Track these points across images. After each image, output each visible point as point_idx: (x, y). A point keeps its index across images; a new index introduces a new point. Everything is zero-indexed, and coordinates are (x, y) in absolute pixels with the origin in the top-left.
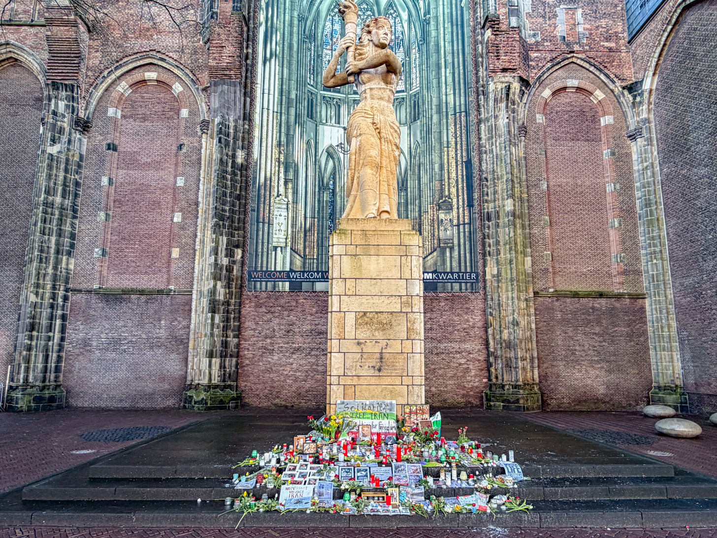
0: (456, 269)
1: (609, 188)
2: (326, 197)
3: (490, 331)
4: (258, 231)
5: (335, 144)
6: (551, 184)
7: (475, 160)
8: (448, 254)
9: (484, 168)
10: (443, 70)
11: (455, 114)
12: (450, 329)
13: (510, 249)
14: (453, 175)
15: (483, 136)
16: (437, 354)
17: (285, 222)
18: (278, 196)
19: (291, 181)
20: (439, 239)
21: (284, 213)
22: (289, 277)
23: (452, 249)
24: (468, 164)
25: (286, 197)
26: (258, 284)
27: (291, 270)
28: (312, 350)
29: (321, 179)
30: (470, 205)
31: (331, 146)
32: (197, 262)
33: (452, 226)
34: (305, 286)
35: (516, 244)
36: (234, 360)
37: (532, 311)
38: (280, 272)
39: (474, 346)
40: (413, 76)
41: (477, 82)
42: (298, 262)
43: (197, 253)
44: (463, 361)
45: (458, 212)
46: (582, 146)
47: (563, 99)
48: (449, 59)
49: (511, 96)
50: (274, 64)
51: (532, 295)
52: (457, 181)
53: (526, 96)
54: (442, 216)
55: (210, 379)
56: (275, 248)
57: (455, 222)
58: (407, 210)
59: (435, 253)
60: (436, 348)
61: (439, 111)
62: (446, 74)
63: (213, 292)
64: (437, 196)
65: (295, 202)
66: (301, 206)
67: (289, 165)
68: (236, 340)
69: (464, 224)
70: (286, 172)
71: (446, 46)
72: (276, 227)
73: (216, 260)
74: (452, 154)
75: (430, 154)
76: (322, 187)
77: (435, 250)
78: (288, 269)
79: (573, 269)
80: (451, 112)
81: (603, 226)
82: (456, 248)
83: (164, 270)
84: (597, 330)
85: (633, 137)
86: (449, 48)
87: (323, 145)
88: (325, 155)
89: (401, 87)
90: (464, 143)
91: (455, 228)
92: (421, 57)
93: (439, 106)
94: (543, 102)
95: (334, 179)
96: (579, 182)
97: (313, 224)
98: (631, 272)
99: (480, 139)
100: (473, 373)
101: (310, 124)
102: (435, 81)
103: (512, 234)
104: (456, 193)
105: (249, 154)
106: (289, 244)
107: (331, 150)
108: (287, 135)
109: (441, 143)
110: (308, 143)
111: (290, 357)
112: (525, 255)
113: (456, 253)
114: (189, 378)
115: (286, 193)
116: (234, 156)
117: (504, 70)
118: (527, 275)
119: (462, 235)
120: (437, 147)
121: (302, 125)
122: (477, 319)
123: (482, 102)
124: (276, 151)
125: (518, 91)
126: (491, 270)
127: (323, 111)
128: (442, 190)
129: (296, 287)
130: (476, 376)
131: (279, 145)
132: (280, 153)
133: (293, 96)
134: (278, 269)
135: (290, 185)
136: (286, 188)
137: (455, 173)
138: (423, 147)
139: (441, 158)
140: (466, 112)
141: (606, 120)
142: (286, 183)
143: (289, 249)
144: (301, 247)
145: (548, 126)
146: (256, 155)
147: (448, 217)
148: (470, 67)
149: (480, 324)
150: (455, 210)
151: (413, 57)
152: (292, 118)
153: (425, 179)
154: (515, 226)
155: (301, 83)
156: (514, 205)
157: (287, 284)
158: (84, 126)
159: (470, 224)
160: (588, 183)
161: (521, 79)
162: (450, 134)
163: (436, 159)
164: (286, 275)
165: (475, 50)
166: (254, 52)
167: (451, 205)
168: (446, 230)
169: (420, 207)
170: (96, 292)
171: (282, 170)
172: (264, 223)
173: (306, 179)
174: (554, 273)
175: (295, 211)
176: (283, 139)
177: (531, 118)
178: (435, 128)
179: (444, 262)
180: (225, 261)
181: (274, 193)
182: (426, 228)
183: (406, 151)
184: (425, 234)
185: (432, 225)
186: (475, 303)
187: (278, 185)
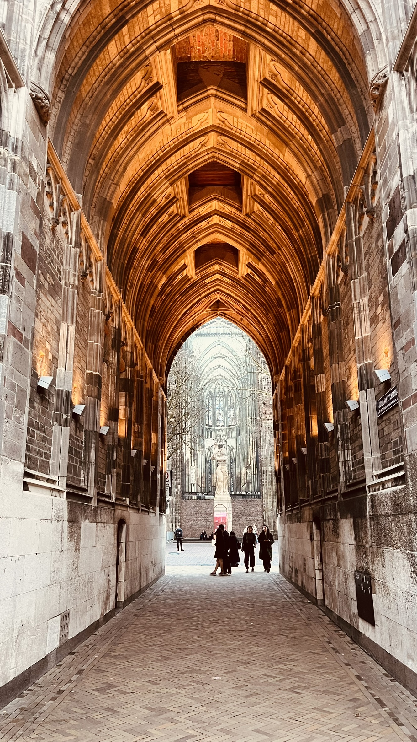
0: (253, 490)
2: (208, 465)
3: (264, 512)
4: (185, 478)
7: (259, 451)
8: (250, 485)
9: (262, 454)
10: (248, 417)
12: (251, 512)
13: (270, 484)
14: (252, 456)
15: (261, 442)
17: (194, 475)
18: (192, 465)
19: (196, 459)
20: (247, 480)
21: (194, 471)
23: (251, 483)
24: (257, 452)
25: (194, 466)
26: (186, 497)
29: (206, 459)
30: (258, 467)
31: (209, 446)
33: (251, 475)
34: (201, 497)
35: (272, 482)
38: (193, 493)
39: (259, 518)
40: (237, 419)
41: (260, 422)
42: (199, 489)
45: (253, 470)
48: (250, 412)
52: (253, 458)
54: (248, 471)
56: (191, 484)
58: (236, 469)
60: (246, 519)
61: (247, 432)
62: (249, 419)
63: (172, 501)
64: (246, 464)
65: (198, 467)
66: (199, 469)
67: (195, 454)
68: (180, 517)
69: (255, 474)
70: (194, 456)
71: (249, 408)
72: (191, 477)
74: (251, 448)
75: (244, 449)
76: (207, 462)
77: (245, 484)
78: (196, 491)
80: (251, 433)
82: (253, 483)
87: (206, 447)
88: (207, 450)
89: (233, 424)
92: (240, 412)
97: (204, 475)
101: (202, 439)
102: (245, 421)
103: (271, 479)
104: (253, 463)
105: (182, 451)
106: (196, 483)
107: (209, 448)
109: (247, 444)
110: (201, 445)
113: (253, 485)
115: (194, 464)
119: (255, 478)
120: (246, 446)
121: (199, 439)
122: (260, 508)
123: (261, 430)
124: (190, 449)
126: (264, 491)
127: (206, 433)
128: (248, 462)
129: (199, 498)
131: (191, 447)
132: (192, 450)
133: (196, 429)
134: (193, 491)
135: (196, 461)
136: (194, 462)
138: (241, 446)
140: (256, 433)
144: (200, 484)
146: (184, 451)
149: (261, 510)
151: (237, 412)
153: (242, 458)
154: (271, 476)
156: (272, 469)
157: (196, 497)
159: (257, 474)
162: (251, 441)
163: (246, 450)
164: (195, 494)
165: (259, 409)
167: (251, 467)
168: (249, 476)
169: (240, 468)
172: (187, 475)
173: (201, 459)
175: (198, 471)
176: (193, 444)
178: (245, 439)
179: (249, 488)
180: (175, 490)
181: (190, 464)
182: (242, 476)
183: (235, 448)
184: (242, 478)
185: (244, 475)
186: (260, 502)
187: (191, 461)
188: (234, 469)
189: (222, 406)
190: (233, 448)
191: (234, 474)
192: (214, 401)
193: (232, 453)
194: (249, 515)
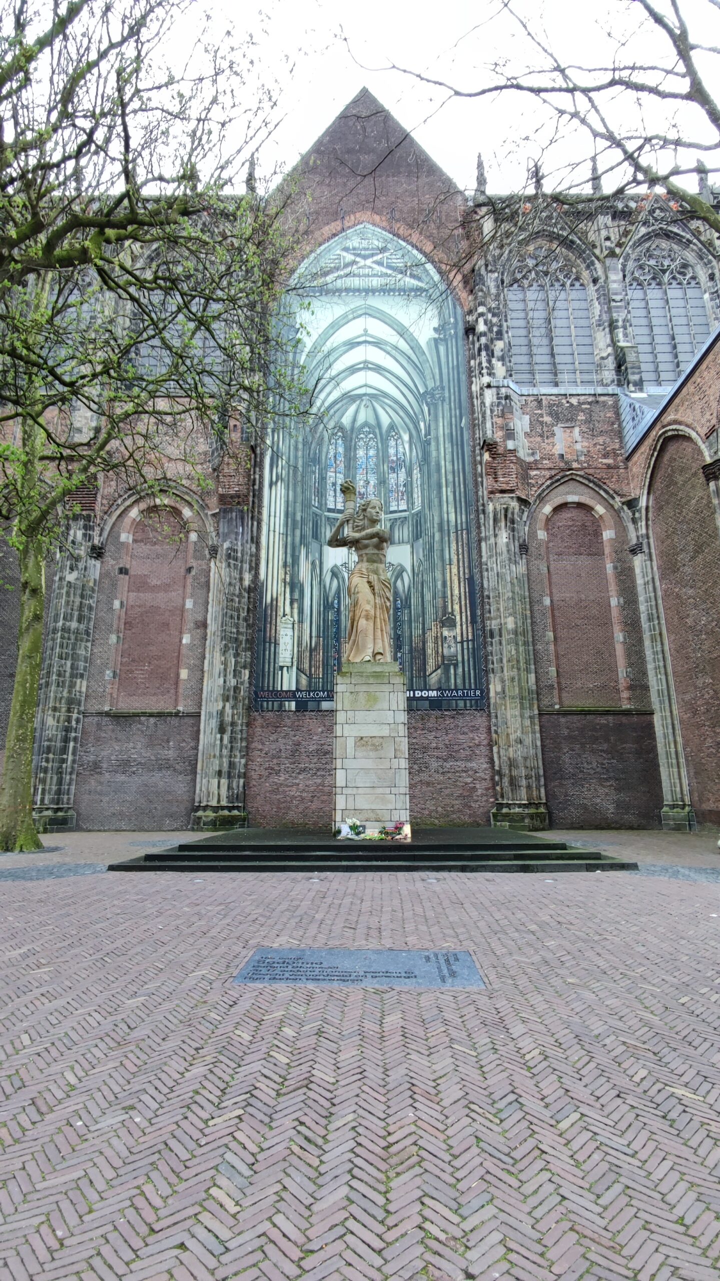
0: (460, 686)
1: (614, 602)
2: (331, 616)
3: (495, 749)
4: (264, 650)
5: (339, 564)
6: (555, 599)
7: (477, 577)
8: (452, 671)
9: (486, 586)
10: (444, 489)
11: (457, 532)
12: (456, 748)
13: (513, 667)
14: (456, 592)
15: (484, 553)
16: (443, 773)
17: (291, 642)
18: (284, 615)
19: (297, 600)
20: (443, 656)
21: (290, 632)
22: (294, 696)
23: (456, 666)
24: (471, 581)
25: (292, 616)
26: (265, 704)
27: (298, 690)
28: (318, 770)
29: (326, 598)
30: (473, 621)
31: (336, 566)
32: (205, 683)
33: (456, 642)
34: (311, 705)
35: (518, 661)
36: (242, 781)
37: (537, 728)
38: (286, 692)
39: (481, 764)
40: (415, 496)
41: (478, 501)
42: (304, 680)
43: (206, 675)
44: (469, 780)
45: (461, 629)
46: (584, 561)
47: (566, 515)
48: (450, 477)
49: (509, 515)
50: (280, 489)
51: (536, 712)
52: (460, 598)
53: (526, 514)
54: (446, 633)
55: (219, 801)
56: (281, 668)
57: (459, 639)
58: (410, 627)
59: (439, 671)
60: (442, 767)
61: (441, 529)
62: (447, 493)
63: (221, 713)
64: (440, 613)
65: (301, 621)
66: (306, 625)
67: (294, 585)
68: (243, 761)
69: (468, 641)
70: (292, 592)
71: (446, 466)
72: (282, 647)
73: (225, 682)
74: (455, 571)
75: (433, 571)
76: (327, 606)
77: (439, 667)
78: (294, 688)
79: (579, 685)
80: (452, 530)
81: (609, 640)
82: (460, 665)
83: (172, 691)
84: (605, 746)
85: (634, 551)
86: (449, 467)
87: (328, 564)
88: (329, 575)
89: (403, 506)
90: (466, 560)
91: (459, 645)
92: (422, 477)
93: (441, 525)
94: (544, 518)
95: (339, 598)
96: (583, 597)
97: (317, 644)
98: (639, 686)
99: (481, 557)
100: (480, 792)
101: (314, 545)
102: (436, 501)
103: (513, 652)
104: (458, 609)
105: (256, 575)
106: (295, 663)
107: (336, 570)
108: (293, 556)
109: (443, 560)
110: (313, 563)
111: (296, 778)
112: (528, 671)
113: (460, 670)
114: (197, 799)
115: (292, 612)
116: (241, 579)
117: (503, 491)
118: (530, 692)
119: (466, 651)
120: (440, 564)
121: (307, 546)
122: (482, 737)
123: (482, 521)
124: (282, 572)
125: (517, 510)
126: (495, 687)
128: (445, 607)
129: (302, 707)
130: (482, 796)
131: (285, 565)
132: (286, 573)
133: (298, 518)
134: (285, 688)
135: (296, 605)
136: (292, 608)
137: (457, 589)
138: (426, 564)
139: (444, 574)
140: (467, 529)
141: (608, 534)
142: (292, 603)
143: (295, 668)
144: (306, 666)
145: (549, 541)
146: (262, 576)
147: (452, 634)
148: (471, 486)
149: (485, 742)
150: (458, 627)
151: (415, 477)
152: (298, 539)
153: (428, 596)
154: (517, 644)
155: (306, 505)
156: (516, 623)
157: (293, 704)
158: (97, 552)
159: (473, 640)
160: (592, 598)
161: (520, 500)
162: (452, 551)
163: (438, 575)
164: (291, 695)
165: (476, 469)
166: (261, 477)
167: (454, 621)
168: (449, 647)
169: (424, 624)
170: (107, 714)
171: (288, 590)
172: (270, 643)
173: (310, 599)
174: (560, 690)
175: (301, 631)
176: (289, 560)
177: (533, 534)
178: (436, 546)
179: (448, 679)
180: (233, 682)
181: (281, 613)
182: (430, 645)
183: (409, 569)
184: (429, 651)
185: (436, 643)
186: (480, 720)
187: (284, 606)
188: (406, 627)
189: (372, 462)
190: (403, 570)
191: (407, 640)
192: (350, 449)
193: (399, 583)
194: (451, 757)
